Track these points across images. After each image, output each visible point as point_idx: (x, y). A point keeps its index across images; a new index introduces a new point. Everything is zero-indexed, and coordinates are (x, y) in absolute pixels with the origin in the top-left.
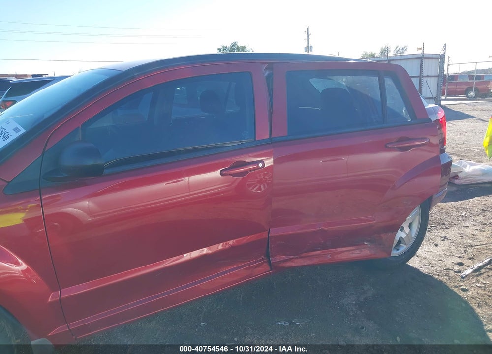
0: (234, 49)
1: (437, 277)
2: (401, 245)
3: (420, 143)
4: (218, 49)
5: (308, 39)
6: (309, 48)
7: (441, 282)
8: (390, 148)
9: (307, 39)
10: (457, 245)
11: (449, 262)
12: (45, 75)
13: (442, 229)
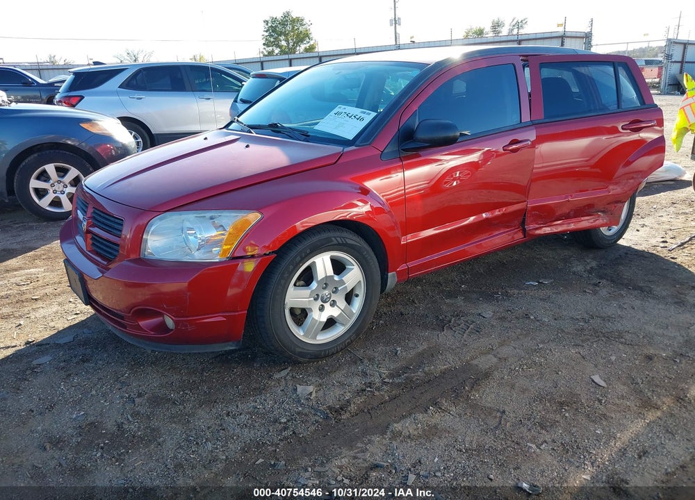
0: (287, 21)
3: (649, 124)
4: (265, 22)
6: (396, 21)
7: (652, 254)
8: (625, 129)
10: (657, 230)
11: (653, 242)
13: (638, 219)
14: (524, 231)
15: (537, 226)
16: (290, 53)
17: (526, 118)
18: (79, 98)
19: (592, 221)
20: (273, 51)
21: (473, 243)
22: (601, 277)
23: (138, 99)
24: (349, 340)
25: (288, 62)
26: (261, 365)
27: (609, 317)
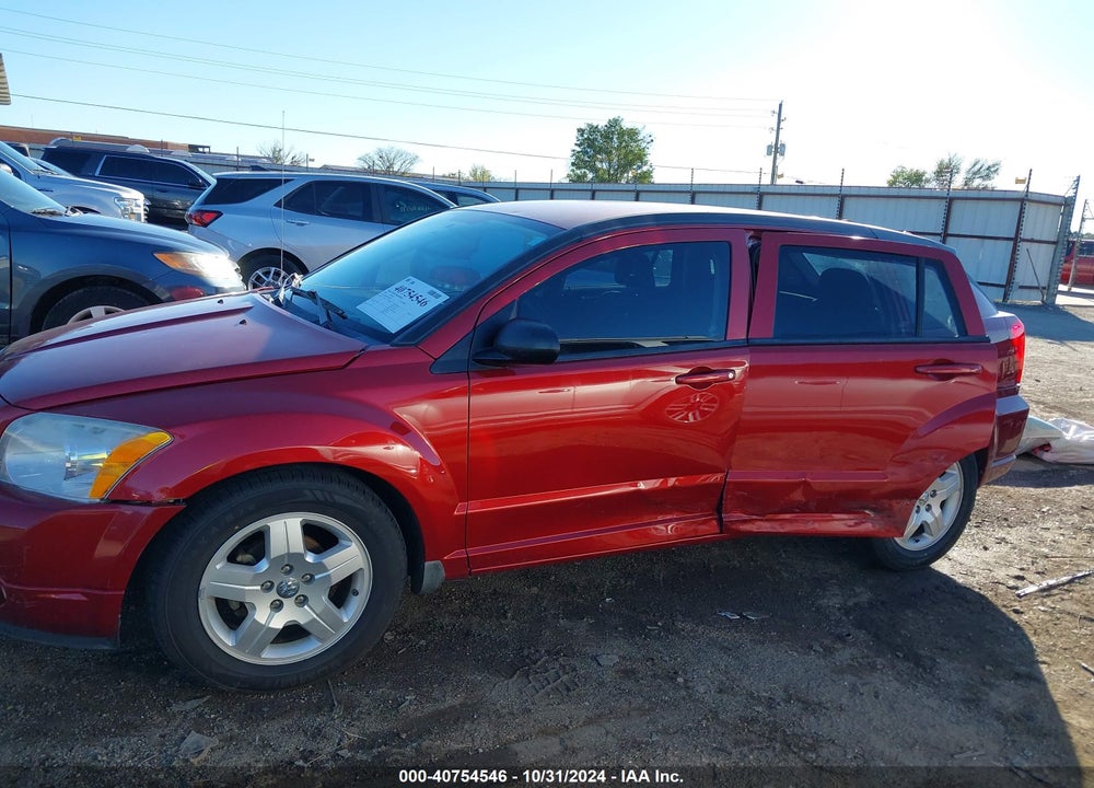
0: (613, 133)
1: (977, 590)
2: (924, 534)
3: (968, 371)
4: (579, 130)
5: (778, 128)
6: (776, 148)
7: (983, 597)
8: (923, 373)
9: (775, 128)
10: (1022, 552)
11: (1000, 574)
12: (204, 147)
13: (1000, 526)
14: (720, 520)
15: (745, 517)
16: (609, 182)
17: (738, 333)
18: (215, 215)
19: (852, 523)
20: (585, 175)
21: (625, 528)
22: (860, 625)
23: (298, 224)
24: (326, 668)
25: (590, 194)
26: (169, 683)
27: (820, 704)
